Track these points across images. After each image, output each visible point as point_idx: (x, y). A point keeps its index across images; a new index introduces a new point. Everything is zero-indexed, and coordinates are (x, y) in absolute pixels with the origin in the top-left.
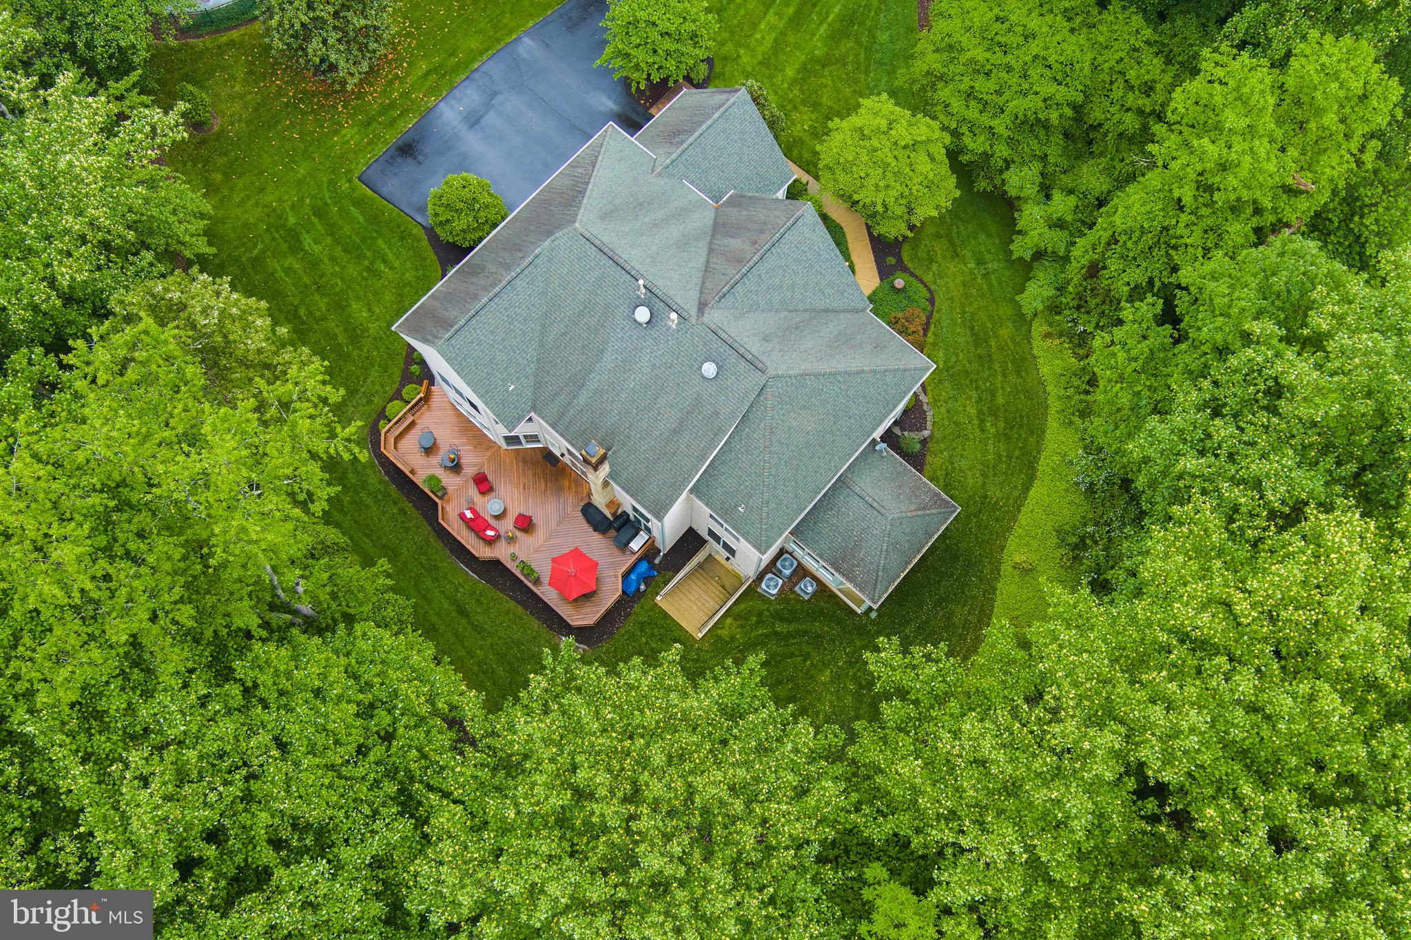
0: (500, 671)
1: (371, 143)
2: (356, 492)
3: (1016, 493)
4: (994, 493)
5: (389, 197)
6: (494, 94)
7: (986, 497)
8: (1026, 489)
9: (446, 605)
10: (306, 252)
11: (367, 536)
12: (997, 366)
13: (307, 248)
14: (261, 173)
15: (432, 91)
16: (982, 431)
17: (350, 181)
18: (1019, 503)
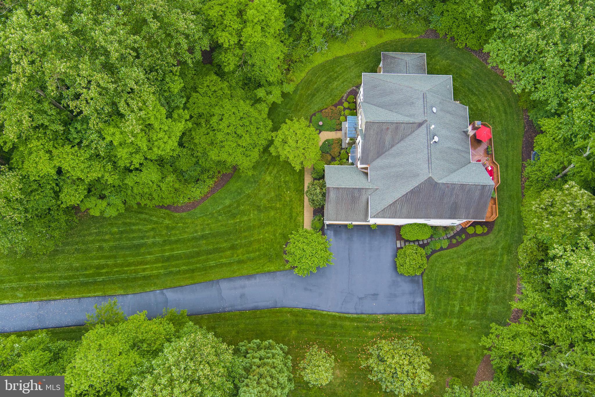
0: (510, 145)
1: (410, 321)
2: (506, 222)
3: (346, 58)
4: (352, 62)
5: (422, 297)
6: (361, 299)
7: (356, 64)
8: (341, 57)
9: (509, 172)
10: (460, 305)
11: (513, 208)
12: (315, 86)
13: (458, 306)
14: (450, 347)
15: (376, 321)
16: (338, 76)
17: (428, 315)
18: (348, 56)
